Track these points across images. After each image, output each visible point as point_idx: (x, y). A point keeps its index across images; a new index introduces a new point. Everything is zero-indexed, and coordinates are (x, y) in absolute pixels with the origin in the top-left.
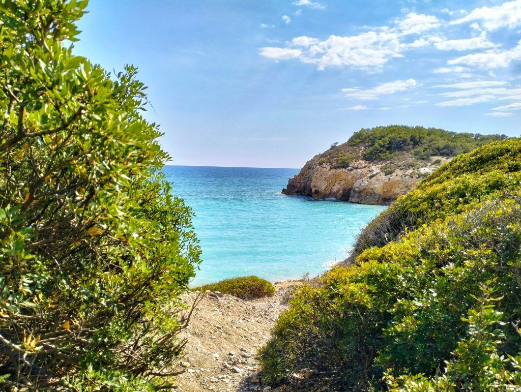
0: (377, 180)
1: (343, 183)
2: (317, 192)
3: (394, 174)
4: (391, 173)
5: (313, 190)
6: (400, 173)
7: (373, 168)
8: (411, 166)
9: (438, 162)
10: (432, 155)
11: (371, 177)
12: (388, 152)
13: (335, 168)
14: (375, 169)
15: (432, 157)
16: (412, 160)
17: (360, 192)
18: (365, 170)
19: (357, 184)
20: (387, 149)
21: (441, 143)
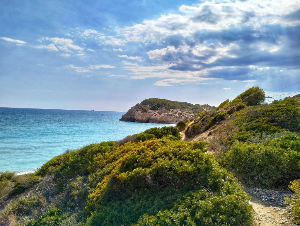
0: (158, 116)
1: (146, 117)
2: (138, 120)
3: (162, 114)
4: (161, 114)
5: (136, 119)
6: (164, 114)
7: (155, 112)
8: (166, 112)
9: (173, 111)
10: (171, 109)
11: (156, 115)
12: (158, 107)
13: (143, 112)
14: (156, 113)
15: (170, 109)
16: (165, 110)
17: (153, 120)
18: (153, 113)
19: (152, 117)
20: (157, 106)
21: (172, 105)
